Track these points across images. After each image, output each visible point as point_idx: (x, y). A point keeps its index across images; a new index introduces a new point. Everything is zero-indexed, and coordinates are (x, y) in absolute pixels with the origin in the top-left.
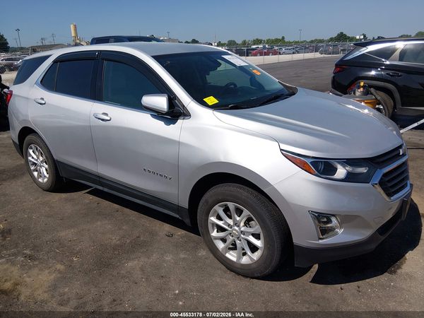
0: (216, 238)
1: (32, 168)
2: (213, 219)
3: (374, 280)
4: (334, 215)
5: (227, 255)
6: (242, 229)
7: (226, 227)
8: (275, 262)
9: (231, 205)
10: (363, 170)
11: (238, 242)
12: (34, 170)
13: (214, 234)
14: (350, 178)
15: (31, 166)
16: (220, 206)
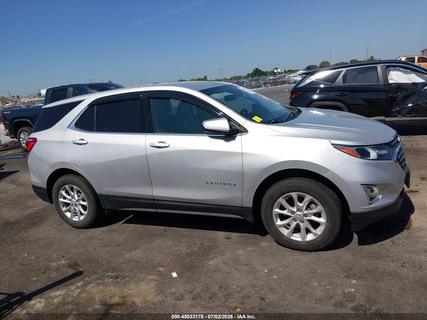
0: (280, 226)
1: (64, 209)
2: (277, 210)
3: (399, 235)
4: (375, 185)
5: (292, 238)
6: (304, 213)
7: (290, 214)
8: (337, 231)
9: (294, 195)
10: (384, 152)
11: (301, 224)
12: (66, 211)
13: (279, 222)
14: (380, 157)
15: (62, 207)
16: (284, 198)
